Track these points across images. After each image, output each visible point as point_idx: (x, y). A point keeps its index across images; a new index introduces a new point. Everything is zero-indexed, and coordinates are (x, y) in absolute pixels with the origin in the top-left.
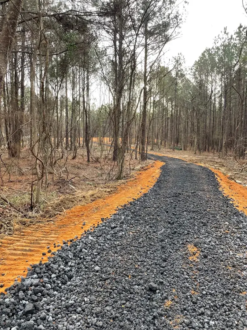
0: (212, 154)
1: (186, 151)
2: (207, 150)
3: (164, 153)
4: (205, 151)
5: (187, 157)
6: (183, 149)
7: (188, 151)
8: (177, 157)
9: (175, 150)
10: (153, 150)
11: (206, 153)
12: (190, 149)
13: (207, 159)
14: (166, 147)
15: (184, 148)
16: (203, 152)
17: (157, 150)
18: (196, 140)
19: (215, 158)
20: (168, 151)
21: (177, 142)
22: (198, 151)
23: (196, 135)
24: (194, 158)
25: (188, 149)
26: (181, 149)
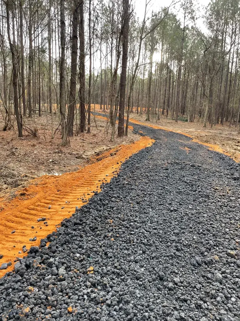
0: (227, 128)
1: (193, 123)
2: (220, 123)
3: (162, 125)
4: (218, 123)
5: (192, 132)
6: (188, 121)
7: (195, 124)
8: (179, 132)
9: (178, 121)
10: (149, 120)
11: (219, 127)
12: (198, 121)
13: (222, 135)
14: (168, 118)
15: (190, 119)
16: (215, 125)
17: (155, 121)
18: (207, 108)
19: (233, 133)
20: (169, 123)
21: (183, 112)
22: (209, 123)
23: (207, 101)
24: (203, 134)
25: (195, 120)
26: (187, 121)
